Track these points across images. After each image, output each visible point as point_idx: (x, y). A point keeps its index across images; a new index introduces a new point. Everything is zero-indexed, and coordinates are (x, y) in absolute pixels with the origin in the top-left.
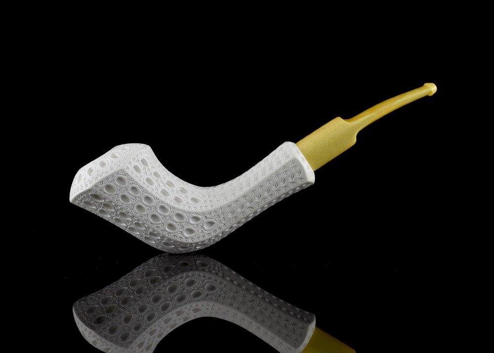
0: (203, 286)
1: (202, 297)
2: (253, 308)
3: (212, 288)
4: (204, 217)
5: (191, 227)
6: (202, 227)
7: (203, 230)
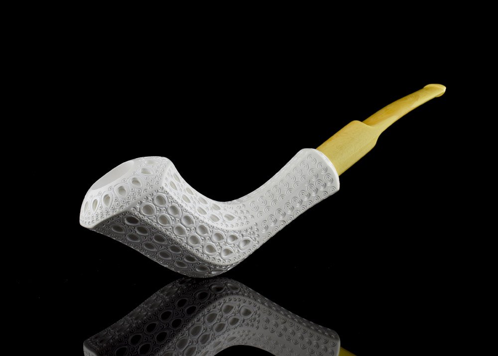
0: (239, 311)
1: (238, 323)
2: (285, 329)
3: (247, 312)
4: (240, 235)
5: (228, 247)
6: (239, 246)
7: (239, 249)
